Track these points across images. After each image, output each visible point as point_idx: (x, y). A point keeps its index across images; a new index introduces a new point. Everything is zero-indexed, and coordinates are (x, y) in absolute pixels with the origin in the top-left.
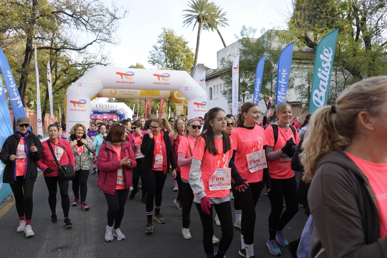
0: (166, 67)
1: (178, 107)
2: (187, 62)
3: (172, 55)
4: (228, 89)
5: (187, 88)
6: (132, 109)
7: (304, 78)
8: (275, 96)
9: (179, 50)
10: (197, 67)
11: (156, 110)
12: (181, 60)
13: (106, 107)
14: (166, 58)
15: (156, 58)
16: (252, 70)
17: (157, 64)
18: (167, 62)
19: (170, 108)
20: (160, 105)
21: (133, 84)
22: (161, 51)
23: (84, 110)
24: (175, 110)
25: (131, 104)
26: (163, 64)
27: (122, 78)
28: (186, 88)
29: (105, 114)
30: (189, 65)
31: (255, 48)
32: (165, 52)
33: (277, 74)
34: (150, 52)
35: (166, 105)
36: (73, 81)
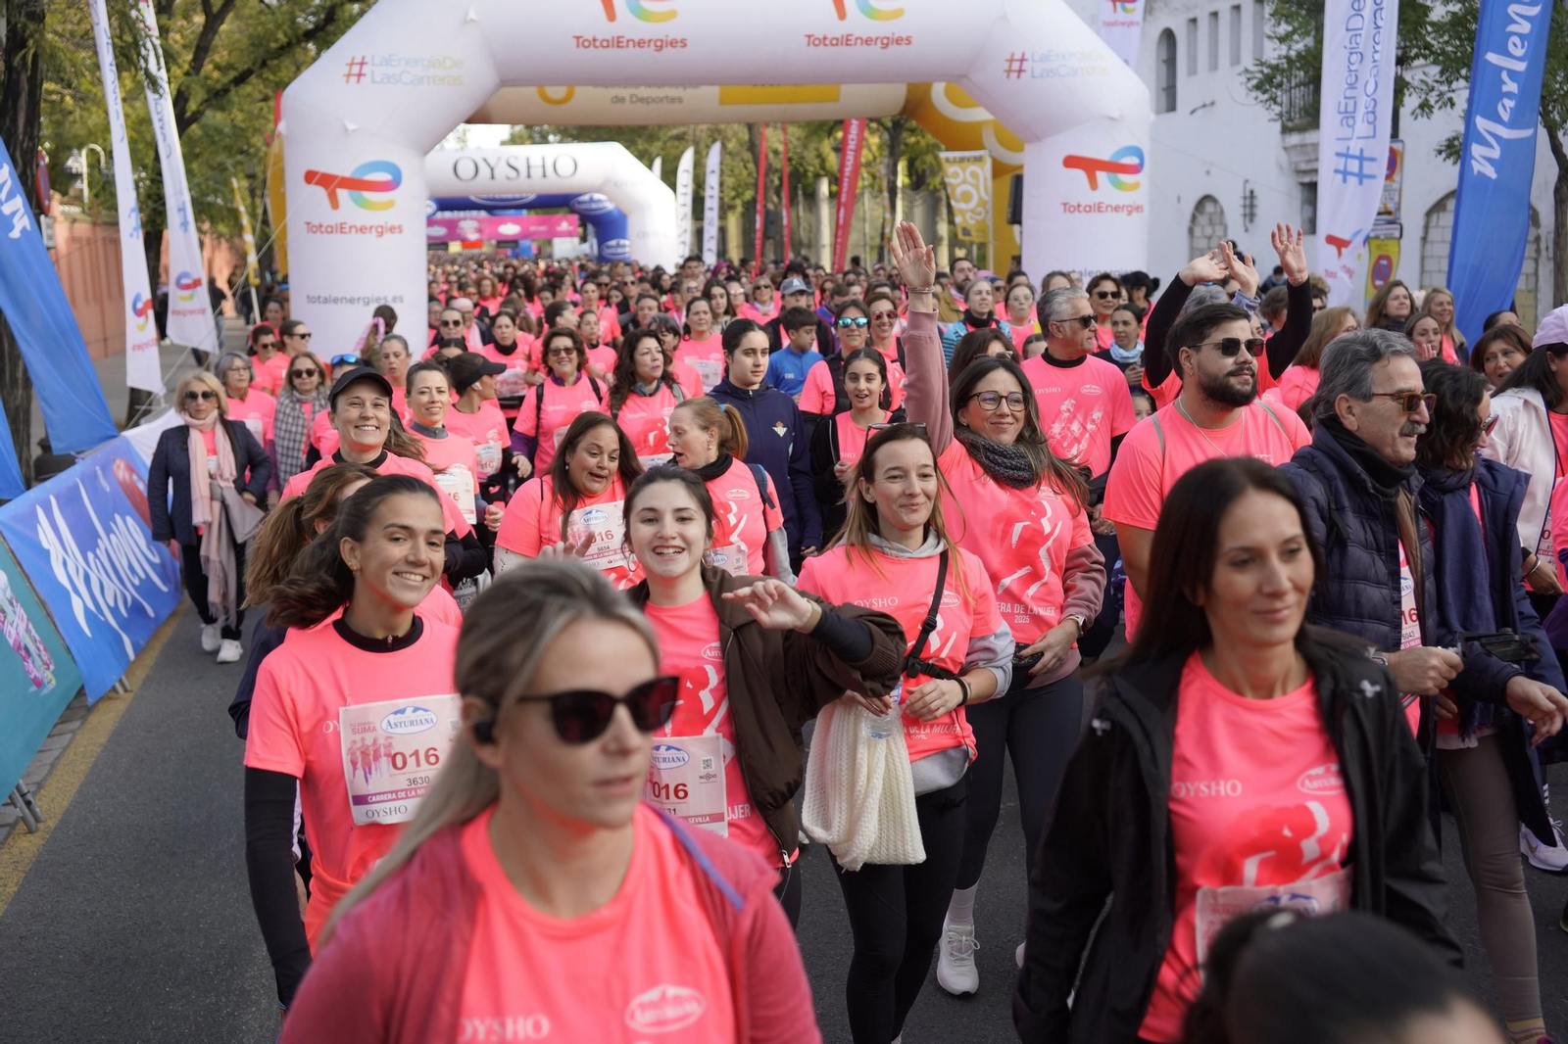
1: (956, 175)
4: (1293, 54)
5: (1022, 60)
6: (673, 186)
11: (817, 176)
13: (513, 174)
19: (902, 166)
20: (840, 149)
21: (678, 50)
23: (392, 229)
25: (658, 144)
27: (610, 13)
28: (1016, 66)
29: (512, 212)
35: (880, 147)
36: (309, 35)
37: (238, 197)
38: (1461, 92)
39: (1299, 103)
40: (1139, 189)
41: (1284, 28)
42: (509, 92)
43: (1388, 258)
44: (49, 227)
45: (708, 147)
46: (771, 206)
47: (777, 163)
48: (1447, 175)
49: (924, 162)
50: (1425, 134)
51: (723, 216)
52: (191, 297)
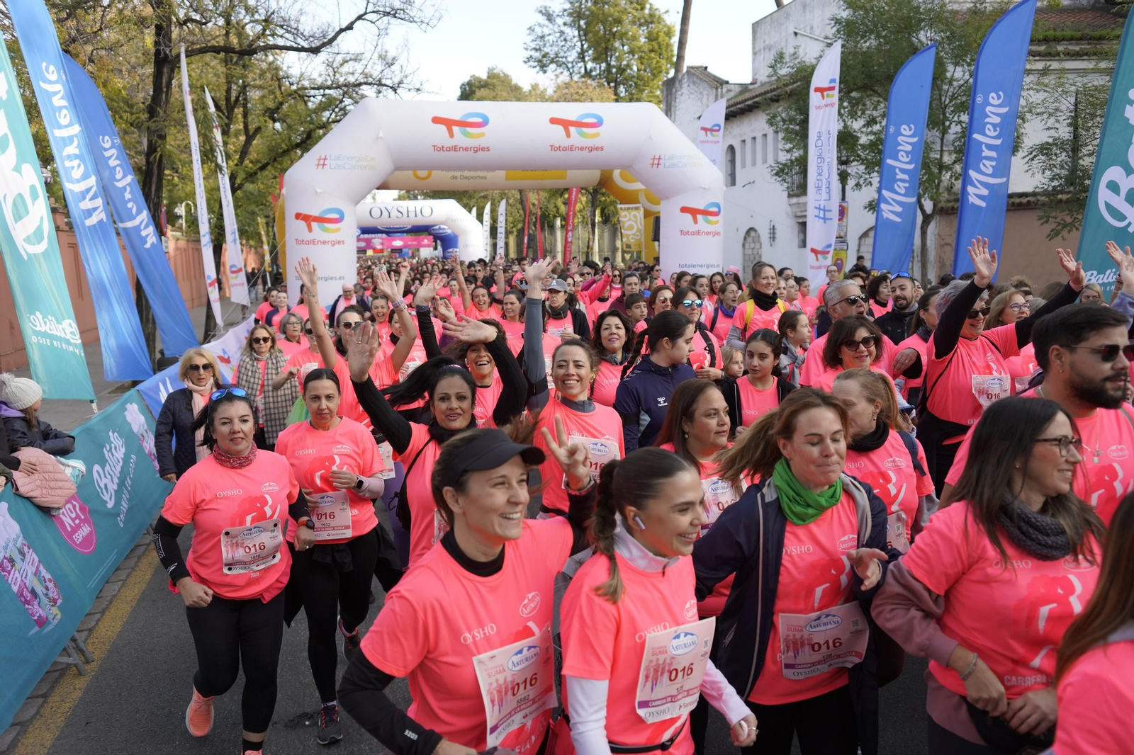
0: (583, 77)
1: (626, 216)
2: (650, 58)
3: (600, 38)
4: (793, 158)
5: (659, 159)
6: (481, 222)
7: (1064, 117)
8: (951, 177)
9: (625, 17)
10: (686, 77)
11: (555, 217)
12: (632, 52)
13: (400, 215)
14: (582, 45)
15: (550, 48)
16: (874, 91)
17: (553, 66)
18: (587, 59)
19: (598, 212)
20: (565, 203)
21: (485, 153)
22: (565, 24)
23: (339, 242)
24: (616, 219)
25: (472, 202)
26: (573, 67)
27: (451, 135)
28: (656, 162)
29: (399, 234)
30: (655, 68)
31: (888, 11)
32: (579, 26)
33: (962, 103)
34: (531, 29)
35: (587, 203)
36: (298, 146)
37: (261, 227)
38: (875, 178)
39: (797, 182)
40: (718, 224)
41: (789, 146)
42: (399, 173)
43: (841, 260)
44: (166, 242)
45: (499, 202)
46: (531, 232)
47: (534, 210)
48: (869, 219)
49: (609, 210)
50: (859, 198)
51: (507, 237)
52: (236, 277)
